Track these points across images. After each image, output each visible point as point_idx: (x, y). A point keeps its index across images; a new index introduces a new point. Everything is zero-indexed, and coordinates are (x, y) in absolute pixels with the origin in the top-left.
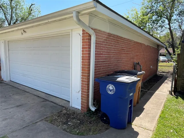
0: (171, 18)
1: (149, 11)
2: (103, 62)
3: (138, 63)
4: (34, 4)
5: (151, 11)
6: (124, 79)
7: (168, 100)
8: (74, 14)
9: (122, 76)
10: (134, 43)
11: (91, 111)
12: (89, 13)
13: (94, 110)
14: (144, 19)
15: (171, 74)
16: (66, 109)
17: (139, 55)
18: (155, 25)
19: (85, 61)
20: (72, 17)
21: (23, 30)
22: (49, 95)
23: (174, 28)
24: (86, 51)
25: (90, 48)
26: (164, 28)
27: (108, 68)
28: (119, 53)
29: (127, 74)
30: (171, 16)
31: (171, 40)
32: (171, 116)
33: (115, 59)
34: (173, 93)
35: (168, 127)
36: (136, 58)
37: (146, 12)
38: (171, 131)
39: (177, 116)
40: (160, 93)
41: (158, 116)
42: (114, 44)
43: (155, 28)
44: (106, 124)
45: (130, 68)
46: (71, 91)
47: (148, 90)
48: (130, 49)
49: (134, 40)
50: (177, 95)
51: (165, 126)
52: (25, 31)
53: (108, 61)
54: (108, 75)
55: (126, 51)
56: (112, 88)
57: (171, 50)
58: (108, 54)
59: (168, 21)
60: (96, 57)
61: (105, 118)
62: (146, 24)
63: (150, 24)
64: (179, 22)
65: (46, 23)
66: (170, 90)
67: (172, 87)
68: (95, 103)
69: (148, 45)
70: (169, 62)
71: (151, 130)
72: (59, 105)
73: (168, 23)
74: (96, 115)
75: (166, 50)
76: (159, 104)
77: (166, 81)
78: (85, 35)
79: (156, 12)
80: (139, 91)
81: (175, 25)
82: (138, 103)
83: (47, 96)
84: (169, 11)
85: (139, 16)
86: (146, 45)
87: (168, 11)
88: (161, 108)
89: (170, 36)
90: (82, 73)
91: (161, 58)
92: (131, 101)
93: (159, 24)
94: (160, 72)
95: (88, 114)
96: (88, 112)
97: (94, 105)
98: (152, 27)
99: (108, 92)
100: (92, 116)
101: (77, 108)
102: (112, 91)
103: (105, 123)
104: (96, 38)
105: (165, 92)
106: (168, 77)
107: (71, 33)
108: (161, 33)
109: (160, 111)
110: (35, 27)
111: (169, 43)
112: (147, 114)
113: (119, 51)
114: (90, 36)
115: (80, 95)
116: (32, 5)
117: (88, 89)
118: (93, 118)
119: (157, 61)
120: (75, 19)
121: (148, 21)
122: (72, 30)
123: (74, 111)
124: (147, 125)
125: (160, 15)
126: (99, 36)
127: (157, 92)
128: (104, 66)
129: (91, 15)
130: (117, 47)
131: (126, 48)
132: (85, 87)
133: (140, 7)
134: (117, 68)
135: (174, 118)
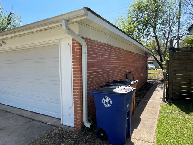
0: (156, 26)
1: (135, 20)
2: (96, 72)
3: (130, 71)
4: (14, 13)
5: (136, 20)
6: (120, 89)
7: (163, 108)
8: (63, 23)
9: (117, 86)
10: (125, 51)
11: (85, 128)
12: (79, 22)
13: (90, 126)
14: (130, 28)
15: (160, 81)
16: (57, 128)
17: (130, 64)
18: (141, 34)
19: (76, 73)
20: (61, 25)
21: (2, 41)
22: (35, 114)
23: (158, 36)
24: (77, 62)
25: (81, 58)
26: (150, 36)
27: (101, 79)
28: (111, 62)
29: (121, 84)
30: (155, 25)
31: (157, 47)
32: (168, 124)
33: (107, 69)
34: (166, 100)
35: (168, 137)
36: (127, 67)
37: (132, 21)
38: (171, 140)
39: (173, 124)
40: (154, 101)
41: (155, 126)
42: (105, 53)
43: (142, 36)
44: (104, 141)
45: (122, 77)
46: (62, 107)
47: (142, 99)
48: (121, 57)
49: (124, 48)
50: (169, 101)
51: (164, 136)
52: (4, 43)
53: (101, 72)
54: (102, 87)
55: (118, 61)
56: (108, 101)
57: (158, 57)
58: (100, 64)
59: (153, 29)
60: (88, 67)
61: (102, 135)
62: (133, 33)
63: (136, 33)
64: (162, 30)
65: (31, 33)
66: (163, 98)
67: (164, 94)
68: (89, 118)
69: (137, 53)
70: (156, 69)
71: (151, 142)
72: (48, 124)
73: (153, 31)
74: (92, 131)
75: (153, 58)
76: (155, 113)
77: (157, 88)
78: (75, 44)
79: (142, 21)
80: (134, 101)
81: (160, 33)
82: (133, 113)
83: (34, 114)
84: (154, 20)
85: (126, 24)
86: (136, 53)
87: (152, 20)
88: (157, 117)
89: (156, 44)
90: (74, 86)
91: (150, 66)
92: (129, 113)
93: (145, 33)
94: (150, 80)
95: (83, 131)
96: (83, 130)
97: (89, 120)
98: (139, 36)
99: (104, 105)
100: (88, 133)
101: (69, 126)
102: (108, 104)
103: (102, 140)
104: (87, 48)
105: (158, 100)
106: (158, 84)
107: (59, 43)
108: (148, 42)
109: (157, 120)
110: (16, 37)
111: (156, 50)
112: (145, 124)
113: (111, 60)
114: (81, 46)
115: (72, 111)
116: (11, 14)
117: (82, 104)
118: (89, 136)
119: (147, 68)
120: (64, 27)
121: (135, 29)
122: (60, 39)
123: (67, 130)
124: (146, 137)
125: (145, 24)
126: (89, 45)
127: (150, 100)
128: (96, 77)
129: (81, 23)
130: (108, 56)
131: (117, 57)
132: (78, 101)
133: (126, 16)
134: (109, 79)
135: (171, 127)
